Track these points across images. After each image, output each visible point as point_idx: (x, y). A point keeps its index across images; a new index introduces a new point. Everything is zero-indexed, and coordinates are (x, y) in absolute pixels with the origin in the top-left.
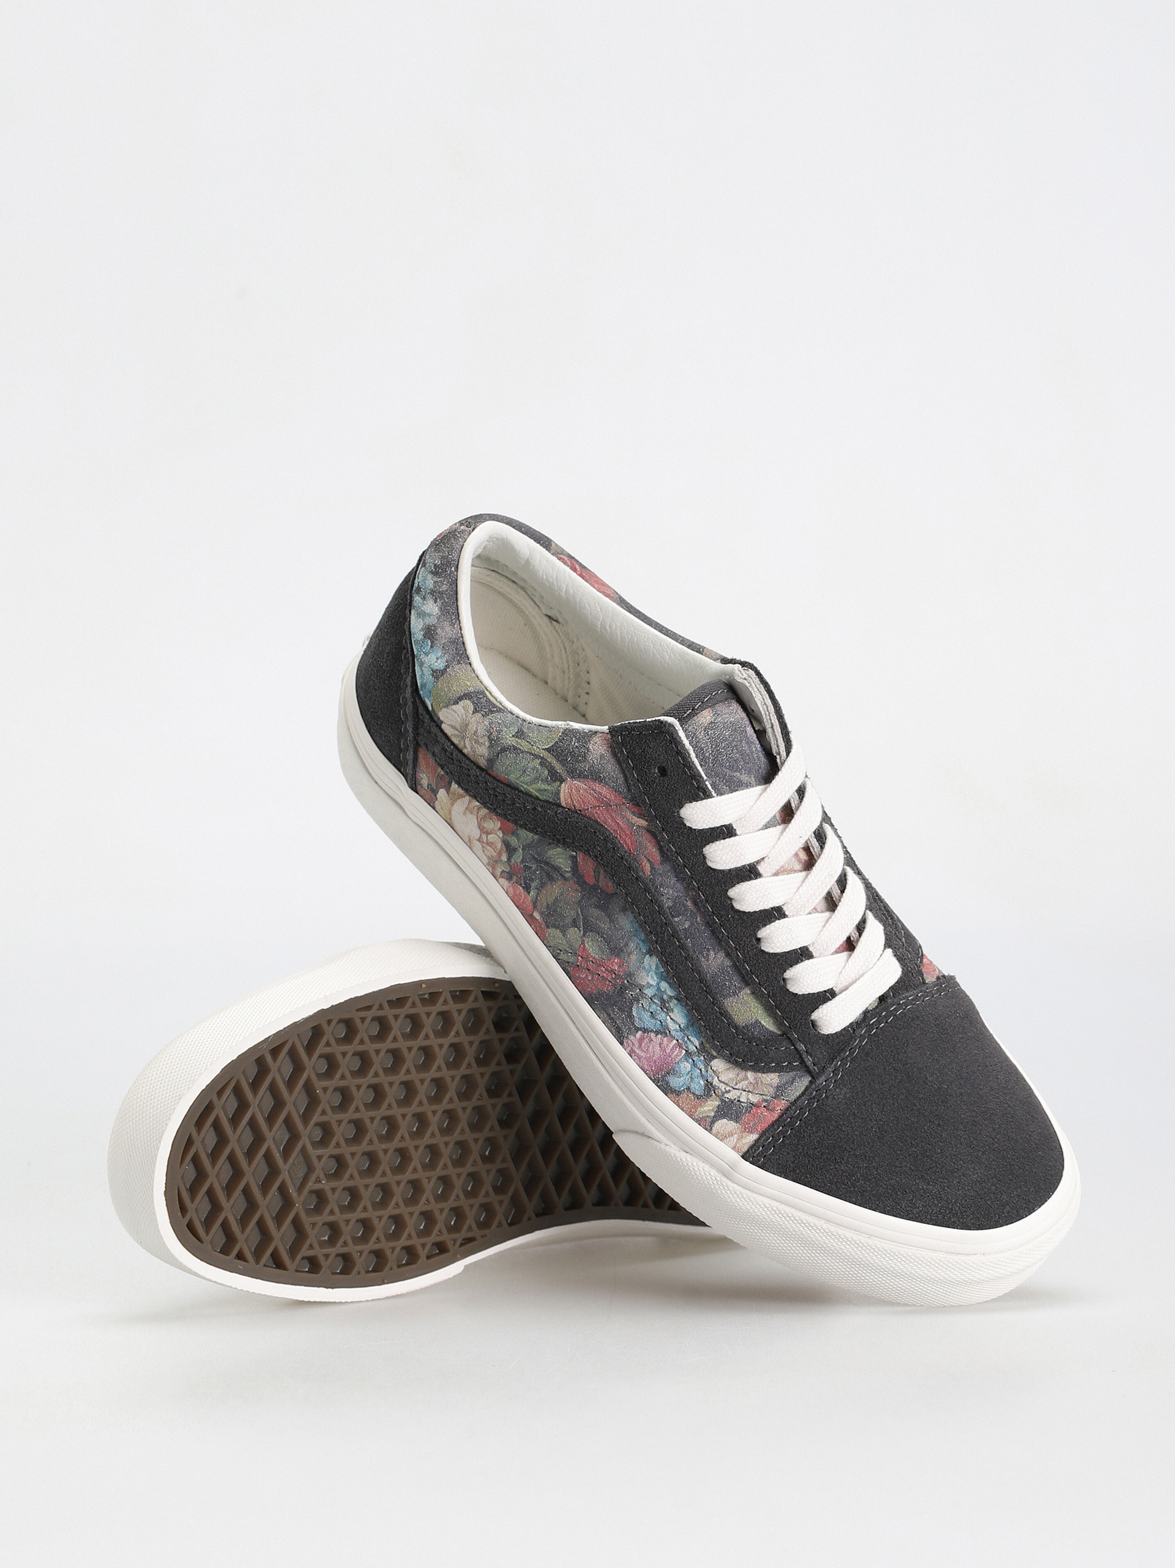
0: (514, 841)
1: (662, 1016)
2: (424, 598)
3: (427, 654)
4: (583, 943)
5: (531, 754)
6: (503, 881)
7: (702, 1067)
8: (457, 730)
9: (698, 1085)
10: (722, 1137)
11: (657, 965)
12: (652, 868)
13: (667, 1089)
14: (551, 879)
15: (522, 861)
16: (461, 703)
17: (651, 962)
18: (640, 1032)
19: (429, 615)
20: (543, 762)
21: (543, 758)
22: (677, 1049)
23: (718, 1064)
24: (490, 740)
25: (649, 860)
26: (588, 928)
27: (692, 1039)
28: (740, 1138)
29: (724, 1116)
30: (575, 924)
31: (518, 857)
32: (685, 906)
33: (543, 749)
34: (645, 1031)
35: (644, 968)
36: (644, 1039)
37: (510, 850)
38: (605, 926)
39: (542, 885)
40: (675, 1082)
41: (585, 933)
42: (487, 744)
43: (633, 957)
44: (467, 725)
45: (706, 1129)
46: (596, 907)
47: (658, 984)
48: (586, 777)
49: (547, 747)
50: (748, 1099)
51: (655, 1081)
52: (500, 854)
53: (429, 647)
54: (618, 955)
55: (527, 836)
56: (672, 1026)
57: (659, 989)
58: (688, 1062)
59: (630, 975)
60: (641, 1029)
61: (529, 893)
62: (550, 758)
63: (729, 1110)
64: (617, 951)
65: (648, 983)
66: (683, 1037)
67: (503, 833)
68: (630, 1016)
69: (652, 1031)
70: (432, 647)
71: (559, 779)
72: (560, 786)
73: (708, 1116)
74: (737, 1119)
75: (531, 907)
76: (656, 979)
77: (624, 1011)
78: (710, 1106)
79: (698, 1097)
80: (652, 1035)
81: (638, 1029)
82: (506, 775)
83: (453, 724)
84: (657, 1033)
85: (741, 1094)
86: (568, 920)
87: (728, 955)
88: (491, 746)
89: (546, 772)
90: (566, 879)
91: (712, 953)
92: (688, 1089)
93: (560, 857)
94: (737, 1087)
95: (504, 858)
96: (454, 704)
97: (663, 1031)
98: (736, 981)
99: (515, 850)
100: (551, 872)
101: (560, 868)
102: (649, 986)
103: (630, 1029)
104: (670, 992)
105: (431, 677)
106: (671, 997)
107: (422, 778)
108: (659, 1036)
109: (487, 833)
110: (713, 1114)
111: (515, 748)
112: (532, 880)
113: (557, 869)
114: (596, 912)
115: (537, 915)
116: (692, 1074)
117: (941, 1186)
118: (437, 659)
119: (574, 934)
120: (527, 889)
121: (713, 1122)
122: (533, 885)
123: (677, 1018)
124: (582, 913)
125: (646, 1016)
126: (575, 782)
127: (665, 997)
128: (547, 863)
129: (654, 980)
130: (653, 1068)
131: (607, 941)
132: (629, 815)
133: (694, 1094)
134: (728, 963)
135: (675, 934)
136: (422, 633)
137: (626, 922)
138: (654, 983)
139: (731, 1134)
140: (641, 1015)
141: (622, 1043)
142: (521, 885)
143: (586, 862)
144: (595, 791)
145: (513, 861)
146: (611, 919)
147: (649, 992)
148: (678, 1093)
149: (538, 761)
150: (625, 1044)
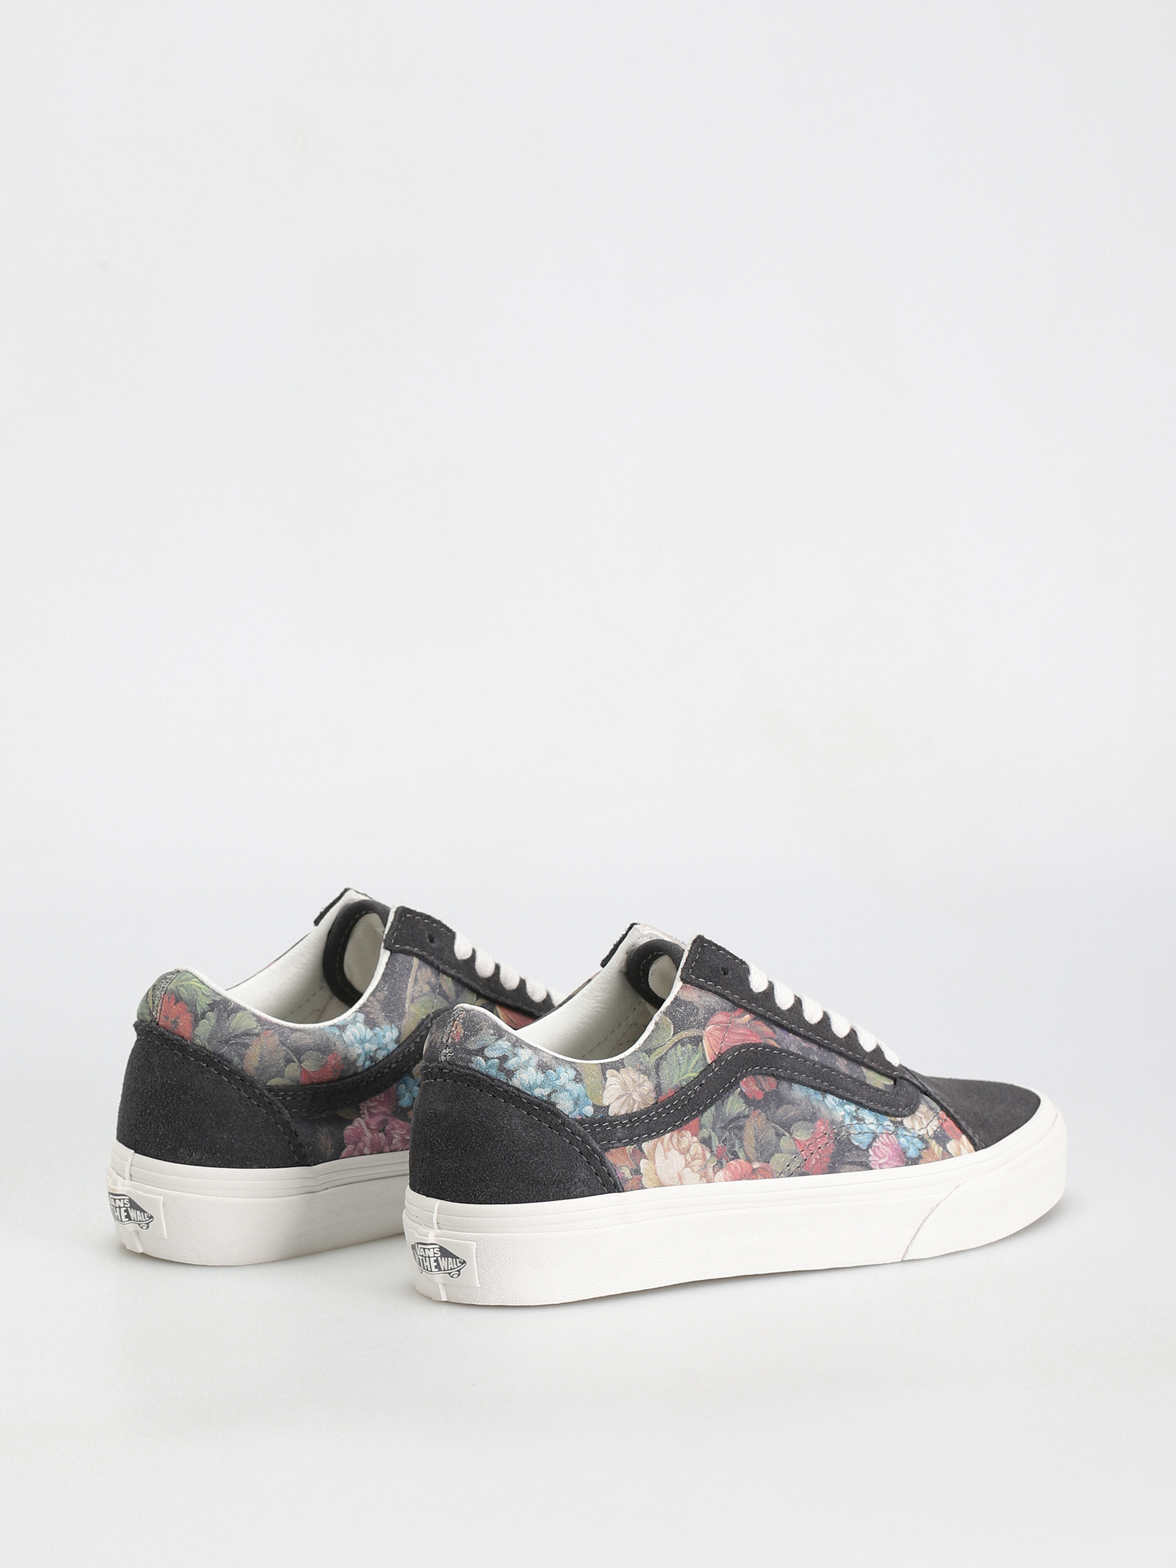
0: (705, 1133)
1: (865, 1127)
2: (515, 1055)
3: (559, 1078)
4: (795, 1140)
5: (671, 1048)
6: (720, 1174)
7: (906, 1133)
8: (623, 1095)
9: (919, 1143)
10: (960, 1153)
11: (833, 1099)
12: (776, 1041)
13: (915, 1161)
14: (741, 1128)
15: (719, 1140)
16: (607, 1076)
17: (830, 1099)
18: (870, 1150)
19: (530, 1058)
20: (682, 1042)
21: (679, 1041)
22: (889, 1136)
23: (907, 1122)
24: (644, 1073)
26: (787, 1126)
27: (886, 1123)
28: (963, 1145)
30: (779, 1136)
31: (715, 1142)
32: (805, 1048)
33: (672, 1037)
34: (870, 1146)
35: (832, 1109)
36: (875, 1151)
37: (706, 1142)
38: (793, 1112)
39: (741, 1140)
40: (912, 1153)
41: (791, 1134)
42: (646, 1078)
43: (822, 1109)
44: (625, 1082)
46: (778, 1108)
47: (845, 1111)
48: (707, 1019)
49: (672, 1033)
50: (935, 1126)
51: (908, 1164)
52: (704, 1156)
53: (554, 1073)
54: (816, 1119)
55: (708, 1116)
56: (873, 1127)
57: (849, 1114)
58: (900, 1138)
59: (832, 1122)
60: (868, 1148)
61: (739, 1158)
62: (684, 1034)
63: (940, 1140)
64: (812, 1117)
65: (842, 1116)
66: (883, 1128)
67: (696, 1136)
68: (857, 1148)
69: (872, 1142)
70: (555, 1071)
71: (697, 1041)
72: (703, 1044)
73: (943, 1152)
74: (948, 1139)
75: (747, 1164)
77: (851, 1149)
78: (936, 1147)
79: (927, 1148)
80: (875, 1144)
81: (867, 1150)
82: (672, 1084)
83: (617, 1095)
84: (874, 1139)
85: (930, 1127)
86: (774, 1138)
87: (840, 1055)
88: (649, 1076)
89: (689, 1046)
90: (748, 1116)
91: (837, 1063)
92: (919, 1150)
93: (734, 1105)
94: (925, 1126)
95: (708, 1155)
96: (606, 1081)
97: (875, 1135)
98: (856, 1068)
99: (710, 1138)
100: (735, 1125)
101: (740, 1113)
102: (843, 1116)
103: (864, 1155)
104: (853, 1107)
105: (577, 1085)
106: (856, 1111)
107: (623, 1173)
108: (877, 1140)
109: (688, 1150)
110: (941, 1148)
111: (661, 1058)
112: (733, 1146)
113: (739, 1116)
114: (780, 1111)
115: (756, 1165)
116: (910, 1141)
118: (566, 1072)
119: (785, 1142)
120: (736, 1156)
121: (948, 1152)
122: (736, 1148)
123: (868, 1116)
124: (775, 1123)
125: (861, 1137)
126: (707, 1029)
127: (854, 1114)
128: (731, 1121)
129: (842, 1110)
130: (898, 1160)
131: (805, 1119)
132: (739, 1020)
133: (924, 1149)
134: (846, 1061)
135: (820, 1067)
136: (539, 1073)
137: (799, 1092)
138: (843, 1113)
139: (959, 1148)
140: (860, 1140)
141: (872, 1169)
142: (731, 1160)
143: (749, 1085)
144: (717, 1023)
145: (714, 1149)
146: (791, 1102)
147: (847, 1121)
148: (920, 1157)
149: (679, 1046)
150: (873, 1167)
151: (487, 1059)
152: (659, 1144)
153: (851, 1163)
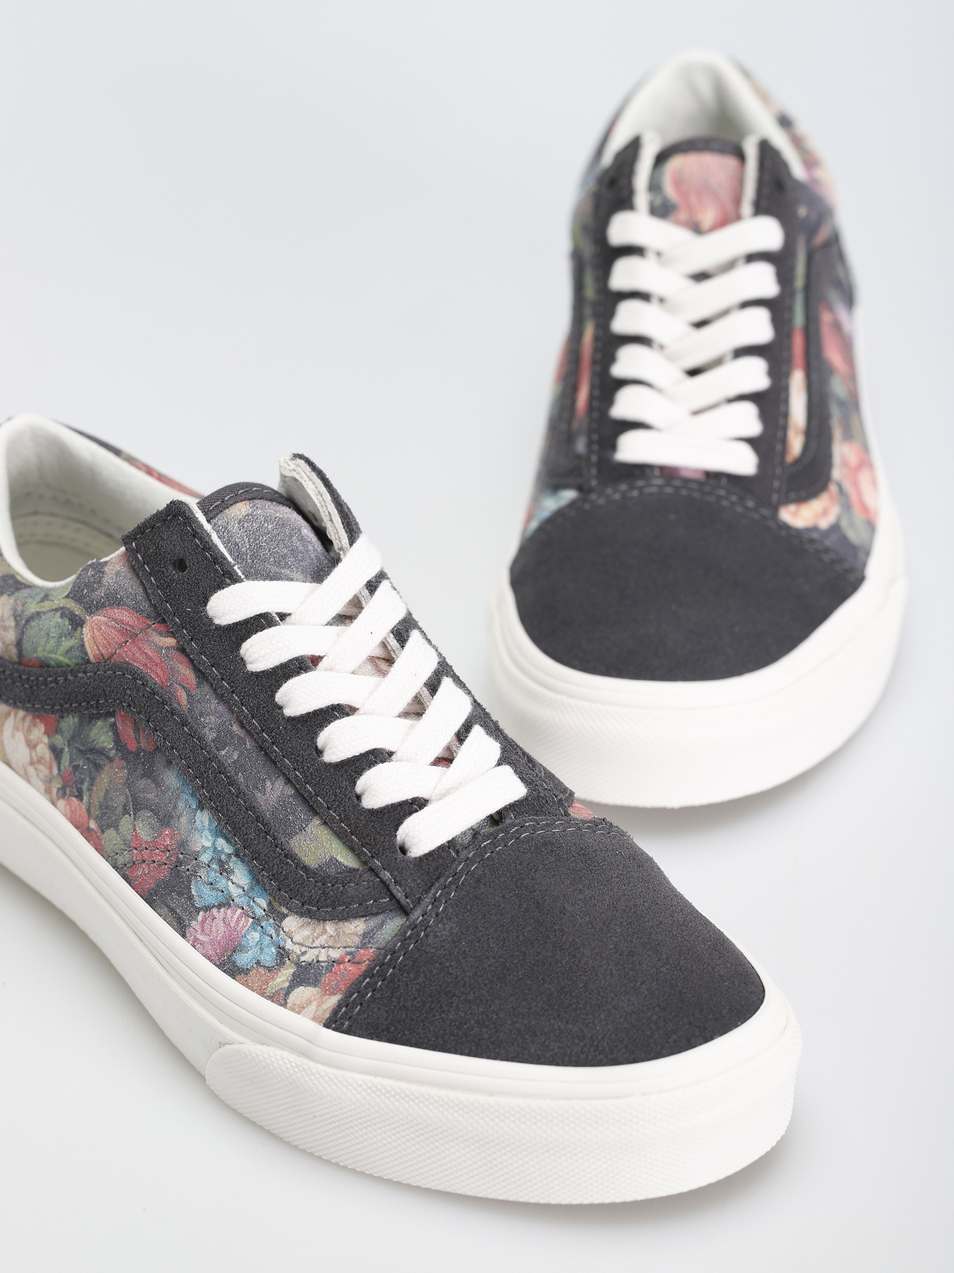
0: (59, 740)
1: (222, 883)
4: (135, 829)
5: (52, 611)
6: (62, 803)
7: (272, 931)
9: (269, 956)
10: (299, 1009)
11: (210, 819)
12: (189, 695)
13: (233, 970)
14: (98, 767)
15: (71, 762)
17: (203, 818)
18: (201, 913)
20: (64, 614)
21: (62, 608)
22: (243, 919)
23: (291, 923)
24: (14, 616)
25: (184, 688)
26: (138, 807)
27: (258, 900)
28: (320, 1004)
29: (300, 984)
30: (126, 811)
31: (66, 761)
32: (230, 732)
33: (62, 597)
34: (207, 909)
35: (196, 829)
36: (206, 919)
37: (56, 752)
38: (152, 795)
39: (92, 781)
40: (243, 959)
41: (136, 818)
42: (14, 624)
43: (184, 820)
45: (281, 1005)
46: (143, 776)
47: (214, 843)
48: (103, 606)
50: (328, 956)
51: (221, 966)
52: (50, 768)
54: (168, 825)
55: (68, 724)
56: (235, 891)
57: (215, 850)
58: (255, 930)
59: (183, 844)
60: (202, 909)
61: (82, 800)
62: (70, 604)
63: (306, 975)
64: (165, 819)
65: (203, 846)
66: (248, 902)
67: (49, 736)
68: (190, 898)
69: (214, 906)
71: (77, 624)
72: (83, 632)
73: (281, 989)
74: (315, 983)
75: (87, 816)
76: (210, 838)
77: (183, 894)
78: (286, 973)
79: (269, 969)
80: (215, 911)
81: (198, 910)
82: (34, 649)
84: (220, 906)
85: (320, 952)
86: (120, 809)
87: (288, 781)
88: (17, 624)
89: (68, 623)
90: (111, 759)
91: (268, 784)
92: (258, 963)
93: (101, 733)
94: (314, 945)
95: (55, 771)
97: (226, 903)
98: (301, 812)
99: (62, 752)
100: (96, 759)
101: (104, 748)
102: (205, 849)
103: (191, 914)
104: (229, 849)
106: (229, 855)
108: (222, 910)
109: (36, 747)
110: (287, 984)
111: (37, 612)
112: (82, 782)
113: (101, 752)
114: (142, 783)
115: (92, 823)
116: (261, 944)
117: (583, 1023)
119: (126, 824)
120: (80, 797)
121: (288, 994)
122: (85, 787)
123: (241, 876)
124: (130, 792)
125: (206, 890)
126: (95, 618)
127: (223, 857)
128: (92, 750)
129: (209, 840)
130: (218, 951)
131: (157, 814)
132: (156, 638)
133: (264, 967)
134: (290, 791)
135: (222, 770)
137: (171, 779)
138: (208, 844)
139: (309, 1002)
140: (202, 893)
141: (184, 936)
142: (74, 796)
143: (125, 723)
144: (115, 620)
145: (62, 768)
146: (158, 783)
147: (205, 858)
148: (246, 972)
149: (58, 614)
150: (188, 935)
152: (12, 714)
153: (172, 910)
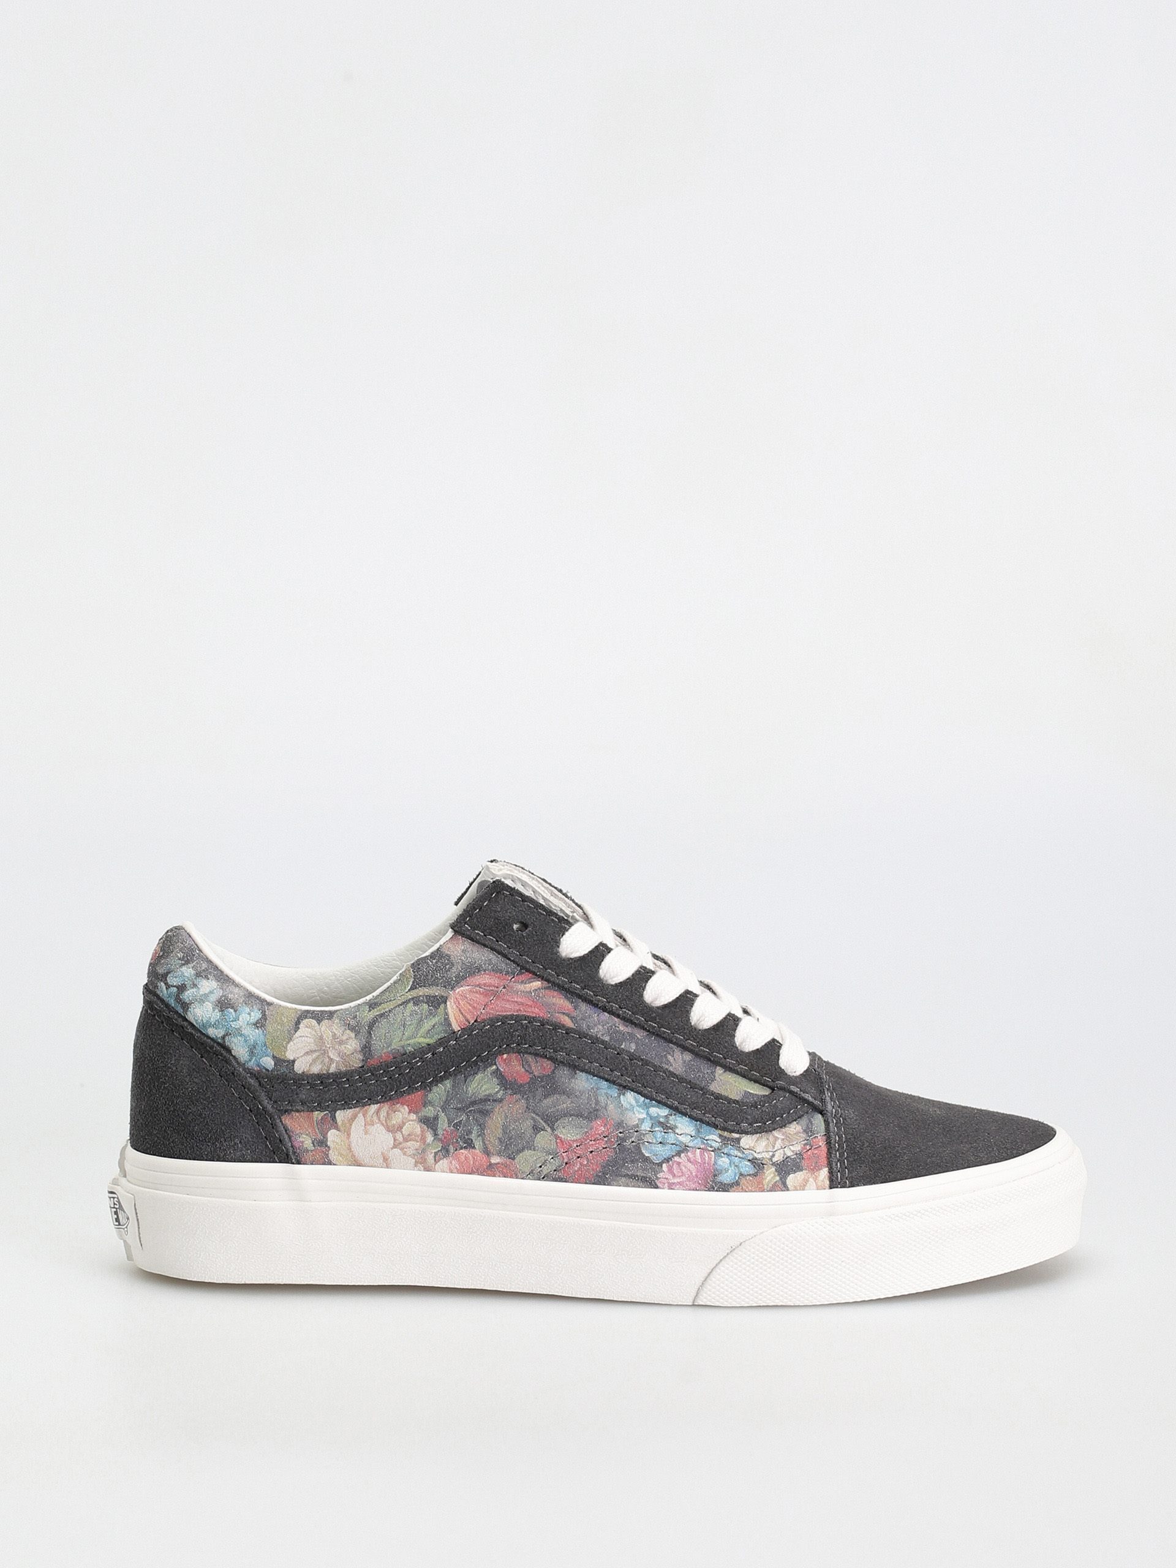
0: (429, 1112)
1: (671, 1138)
2: (195, 985)
3: (236, 1019)
4: (557, 1137)
5: (399, 1006)
6: (444, 1163)
7: (736, 1153)
8: (315, 1051)
9: (747, 1168)
10: (803, 1187)
11: (635, 1099)
12: (571, 1018)
13: (725, 1188)
14: (485, 1113)
15: (449, 1123)
16: (301, 1026)
17: (629, 1098)
18: (664, 1165)
19: (211, 992)
20: (416, 1001)
21: (413, 999)
22: (705, 1153)
23: (747, 1141)
24: (352, 1029)
25: (564, 1013)
26: (551, 1121)
27: (711, 1137)
28: (815, 1179)
29: (787, 1174)
30: (537, 1129)
31: (443, 1124)
32: (620, 1032)
33: (407, 993)
34: (667, 1160)
35: (626, 1109)
36: (672, 1167)
37: (430, 1123)
38: (565, 1104)
39: (482, 1127)
40: (727, 1178)
41: (553, 1129)
42: (353, 1035)
43: (611, 1107)
44: (321, 1038)
45: (785, 1191)
46: (546, 1097)
47: (648, 1114)
48: (464, 978)
49: (409, 988)
50: (793, 1151)
51: (711, 1189)
52: (423, 1139)
53: (234, 1013)
54: (597, 1117)
55: (440, 1091)
56: (685, 1139)
57: (651, 1118)
58: (722, 1157)
59: (620, 1124)
60: (663, 1162)
61: (474, 1147)
62: (421, 992)
63: (785, 1168)
64: (592, 1114)
65: (639, 1119)
66: (702, 1142)
67: (416, 1113)
68: (647, 1159)
69: (673, 1156)
70: (235, 1011)
71: (437, 1002)
72: (446, 1008)
73: (776, 1182)
74: (799, 1169)
75: (485, 1158)
76: (642, 1111)
77: (637, 1160)
78: (770, 1175)
79: (755, 1175)
80: (676, 1159)
81: (660, 1165)
82: (388, 1047)
83: (307, 1049)
84: (678, 1154)
85: (784, 1151)
86: (530, 1131)
87: (685, 1048)
88: (357, 1033)
89: (425, 1006)
90: (501, 1101)
91: (669, 1057)
92: (741, 1175)
93: (482, 1084)
94: (776, 1149)
95: (430, 1138)
96: (296, 1032)
97: (683, 1149)
98: (705, 1068)
99: (436, 1118)
100: (481, 1108)
101: (490, 1095)
102: (642, 1121)
103: (653, 1170)
104: (664, 1112)
105: (257, 1031)
106: (666, 1117)
107: (303, 1142)
108: (682, 1155)
109: (400, 1128)
110: (778, 1178)
111: (382, 1015)
112: (470, 1132)
113: (486, 1099)
114: (548, 1101)
115: (495, 1160)
116: (734, 1163)
118: (249, 1014)
119: (544, 1139)
120: (470, 1145)
121: (784, 1184)
122: (473, 1136)
123: (684, 1127)
124: (537, 1114)
125: (659, 1148)
126: (458, 990)
127: (662, 1120)
128: (473, 1103)
129: (642, 1113)
130: (700, 1182)
131: (579, 1115)
132: (521, 987)
133: (750, 1175)
134: (688, 1057)
135: (632, 1057)
136: (217, 1010)
137: (583, 1082)
138: (643, 1116)
139: (806, 1181)
140: (655, 1152)
141: (657, 1187)
142: (461, 1148)
143: (510, 1064)
144: (479, 985)
145: (440, 1132)
146: (569, 1094)
147: (646, 1126)
148: (737, 1183)
149: (411, 1004)
150: (659, 1185)
151: (168, 986)
152: (360, 1115)
153: (633, 1177)
